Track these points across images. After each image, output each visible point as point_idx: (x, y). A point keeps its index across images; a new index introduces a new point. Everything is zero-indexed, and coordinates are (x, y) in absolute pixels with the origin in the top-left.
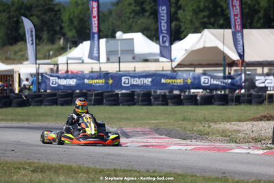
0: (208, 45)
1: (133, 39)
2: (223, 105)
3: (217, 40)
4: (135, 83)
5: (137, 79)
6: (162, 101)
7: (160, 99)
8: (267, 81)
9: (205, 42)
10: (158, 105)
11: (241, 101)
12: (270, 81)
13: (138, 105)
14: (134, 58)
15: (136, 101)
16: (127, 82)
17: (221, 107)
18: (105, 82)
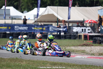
0: (50, 13)
1: (10, 9)
2: (59, 39)
3: (53, 11)
4: (21, 29)
5: (22, 27)
6: (32, 37)
7: (32, 36)
9: (48, 12)
10: (31, 39)
11: (66, 38)
12: (79, 29)
14: (10, 18)
16: (17, 28)
18: (7, 28)
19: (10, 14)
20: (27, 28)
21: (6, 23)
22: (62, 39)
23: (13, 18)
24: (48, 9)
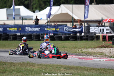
1: (20, 9)
2: (74, 41)
3: (67, 10)
4: (32, 30)
5: (33, 28)
8: (95, 30)
11: (83, 39)
12: (97, 29)
13: (34, 40)
14: (20, 18)
15: (32, 39)
17: (74, 42)
18: (17, 30)
19: (20, 14)
20: (39, 29)
21: (16, 23)
22: (77, 40)
23: (23, 19)
24: (62, 8)
